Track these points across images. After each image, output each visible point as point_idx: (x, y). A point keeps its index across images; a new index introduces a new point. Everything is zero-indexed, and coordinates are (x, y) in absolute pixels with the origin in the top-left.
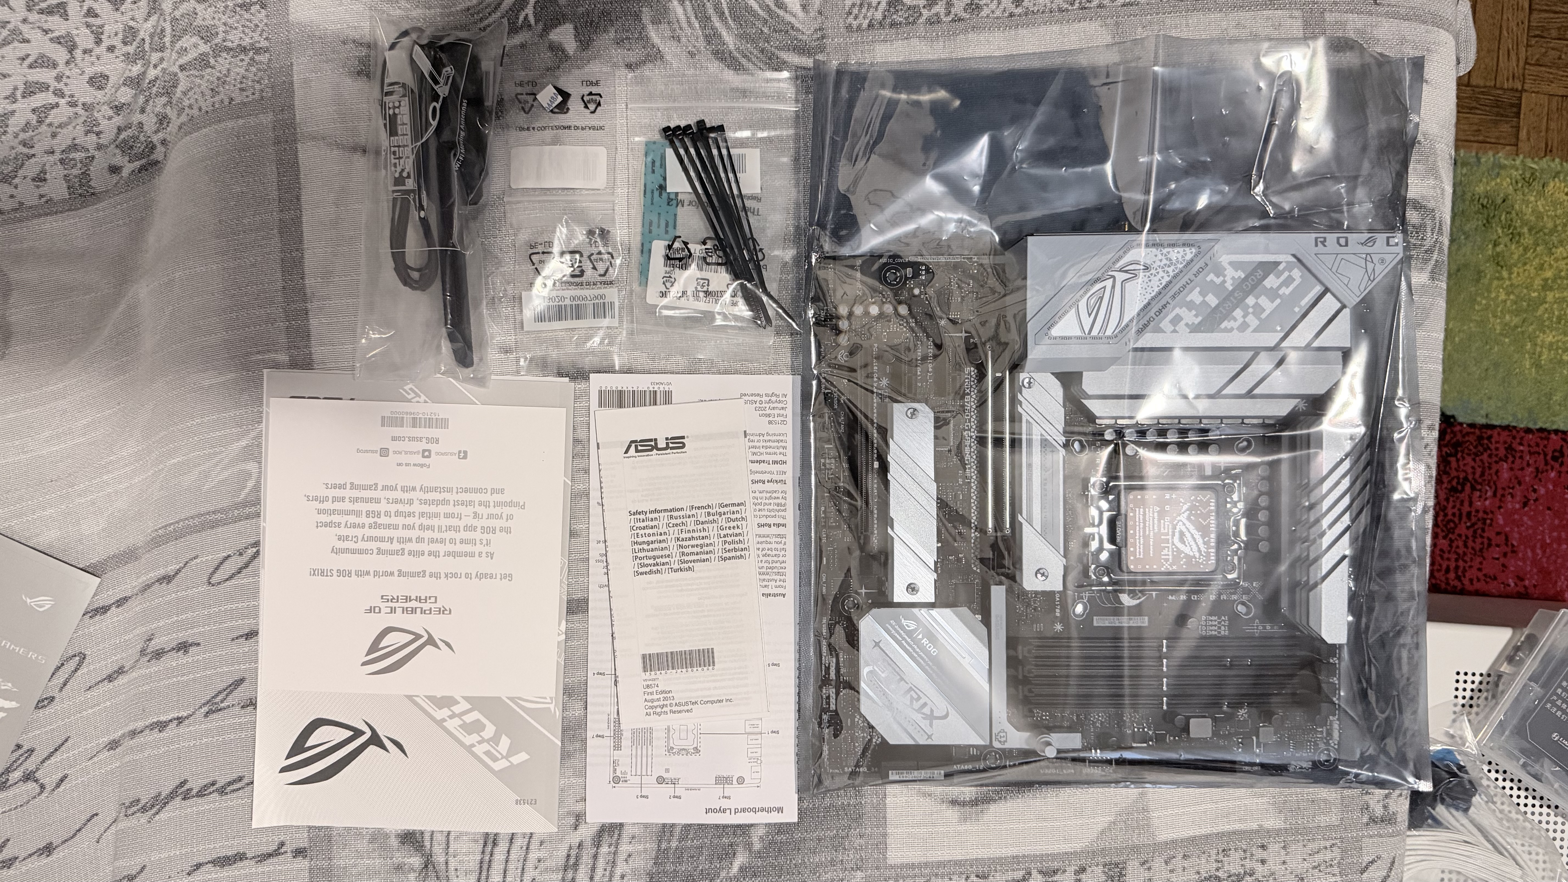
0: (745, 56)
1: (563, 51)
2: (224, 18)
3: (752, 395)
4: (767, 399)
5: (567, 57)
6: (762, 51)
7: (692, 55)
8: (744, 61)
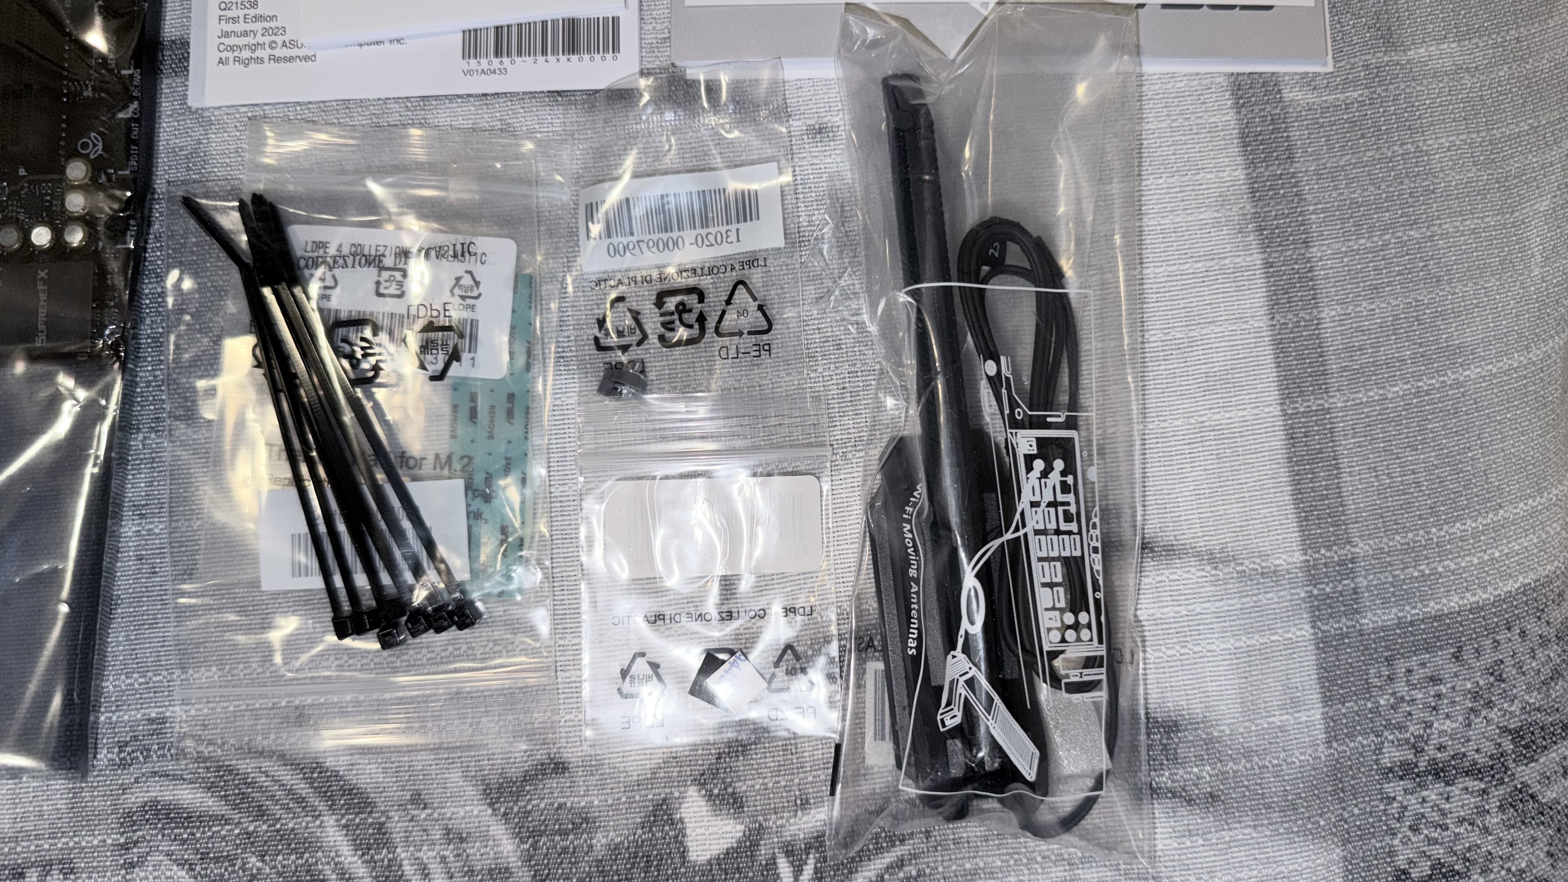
0: (301, 800)
1: (710, 797)
2: (1488, 845)
3: (290, 59)
4: (259, 53)
5: (700, 782)
6: (261, 813)
7: (418, 800)
8: (303, 788)
